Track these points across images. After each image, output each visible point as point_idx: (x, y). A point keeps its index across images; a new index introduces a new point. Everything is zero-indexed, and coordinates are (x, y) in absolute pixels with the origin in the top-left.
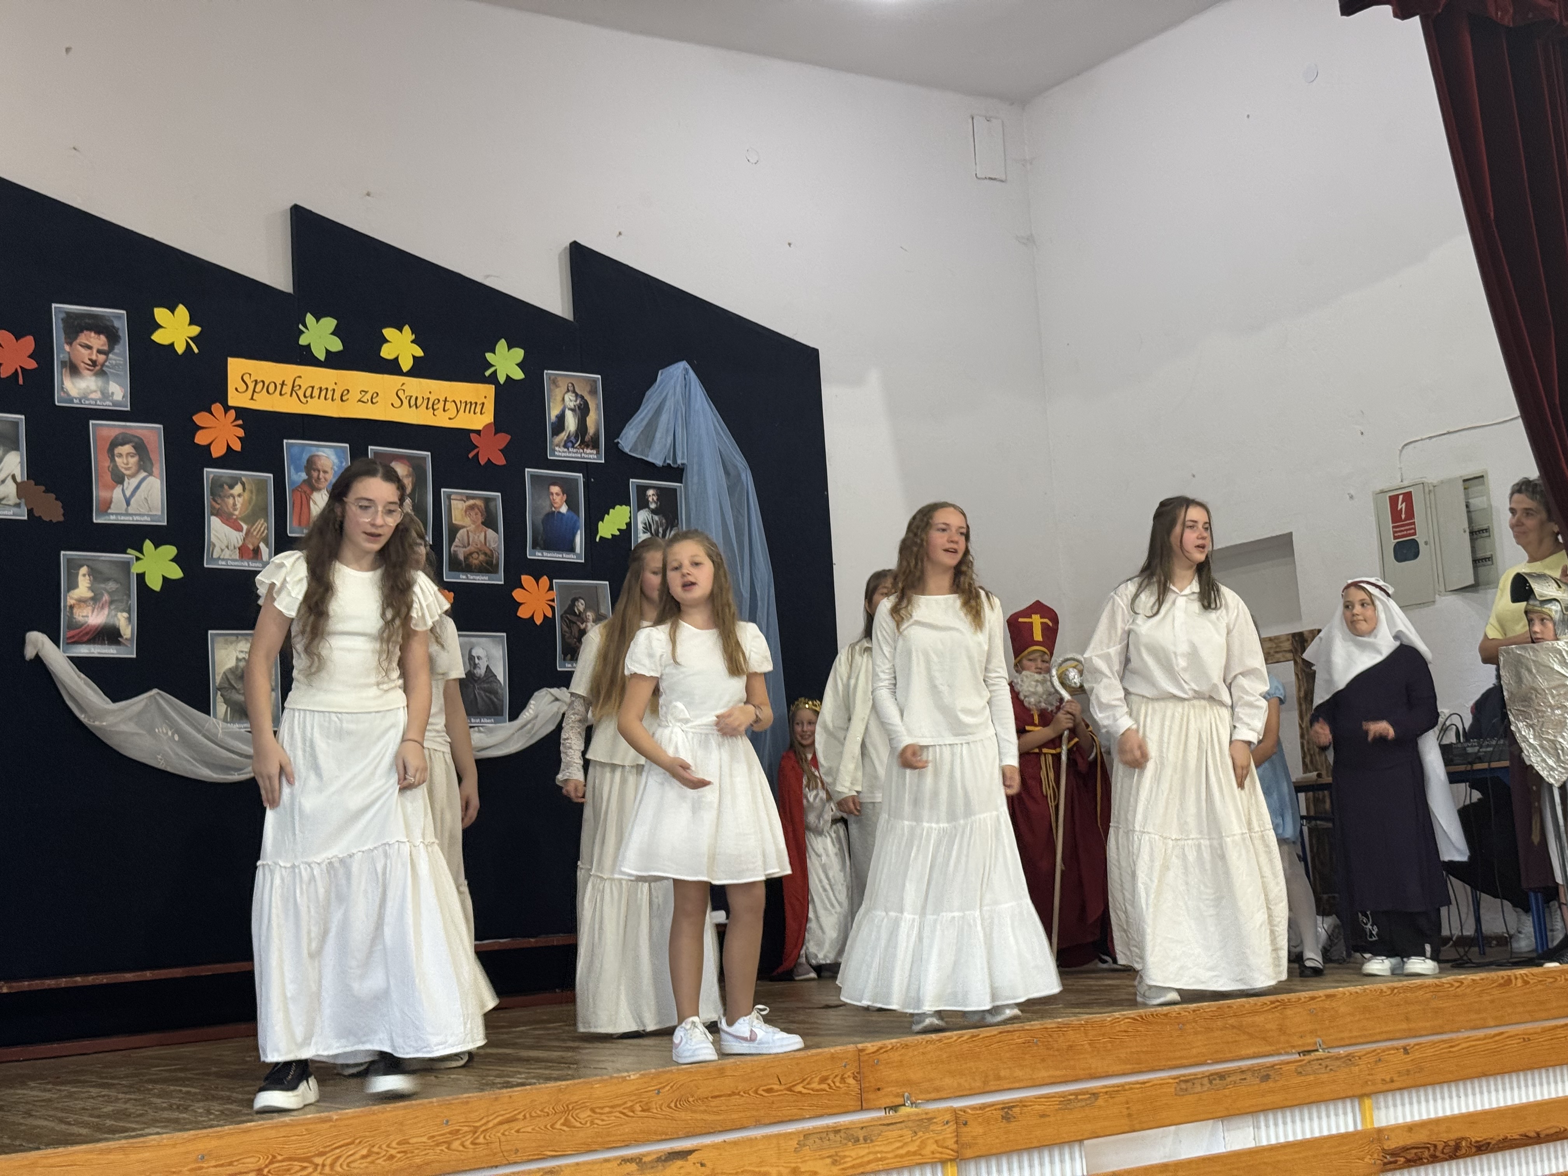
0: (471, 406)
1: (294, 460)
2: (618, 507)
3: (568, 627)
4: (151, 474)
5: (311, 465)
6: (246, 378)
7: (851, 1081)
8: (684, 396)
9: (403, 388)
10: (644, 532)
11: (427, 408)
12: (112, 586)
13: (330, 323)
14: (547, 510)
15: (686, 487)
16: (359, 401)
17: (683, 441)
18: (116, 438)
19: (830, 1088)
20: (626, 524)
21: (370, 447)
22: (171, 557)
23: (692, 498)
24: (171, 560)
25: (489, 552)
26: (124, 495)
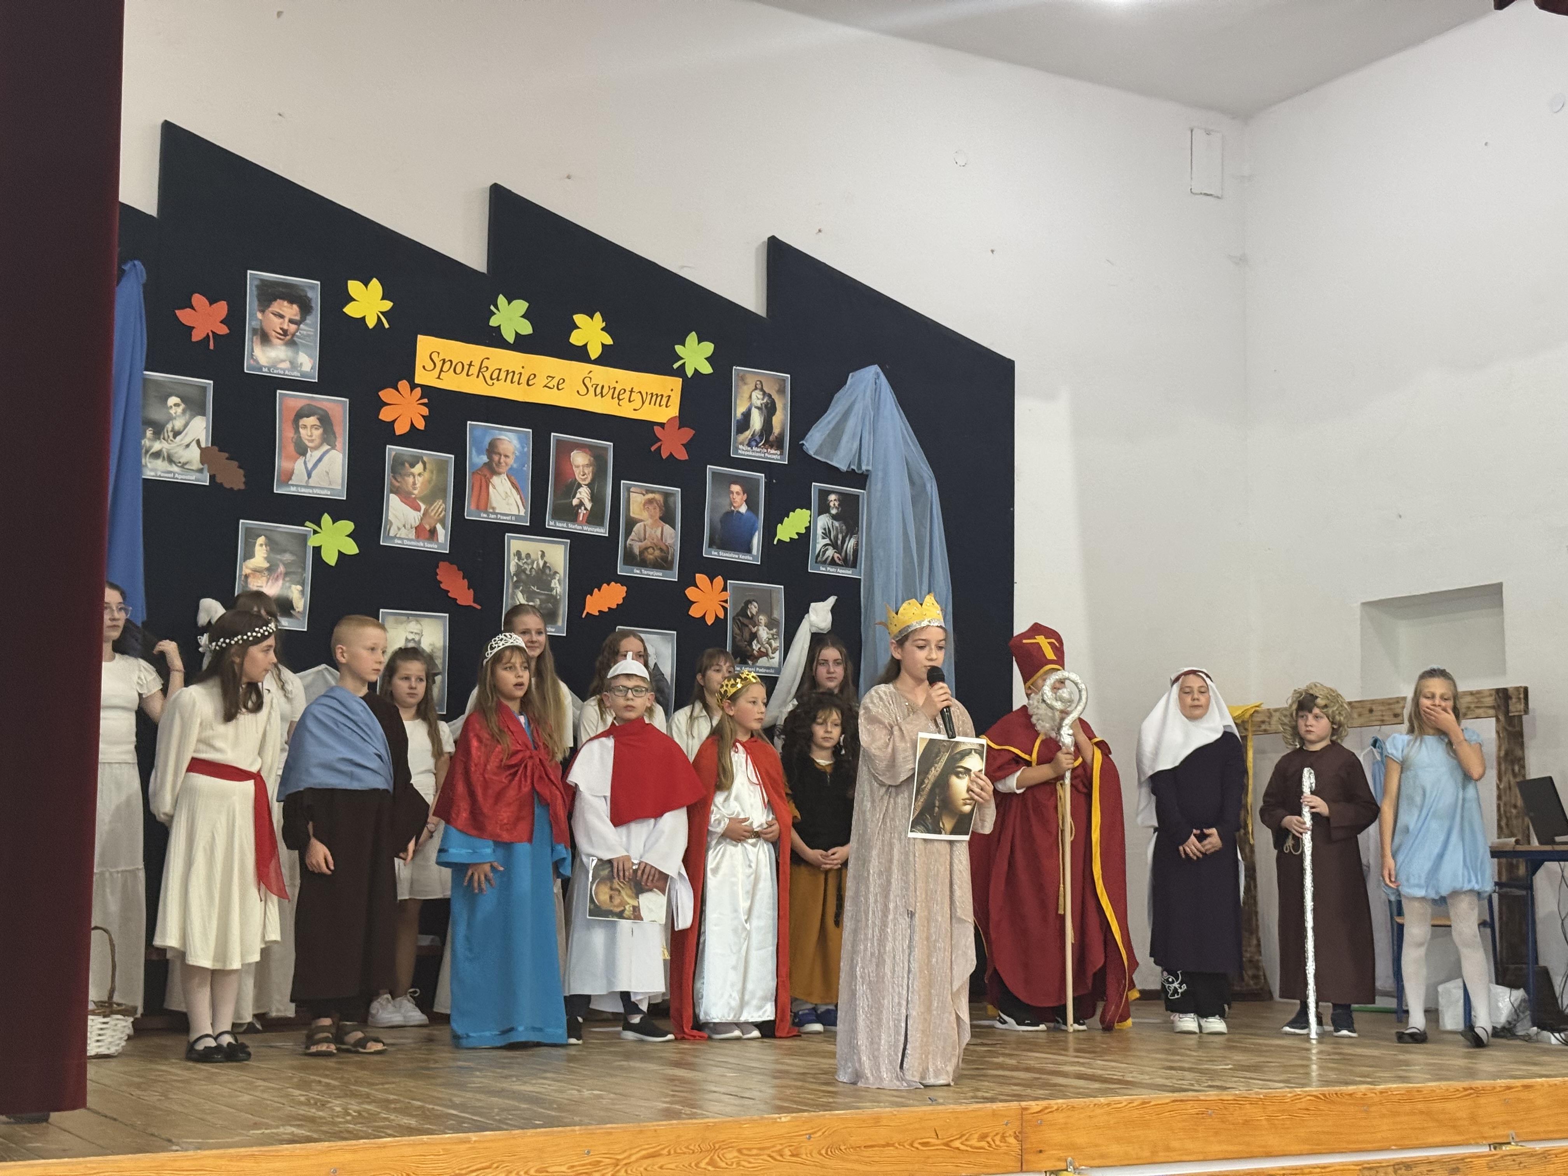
0: (657, 398)
1: (476, 443)
2: (798, 510)
3: (739, 629)
4: (333, 447)
5: (492, 449)
6: (434, 356)
7: (1012, 1140)
8: (873, 400)
9: (590, 375)
10: (823, 538)
11: (613, 398)
12: (288, 557)
13: (521, 306)
14: (727, 509)
15: (869, 493)
16: (545, 386)
17: (869, 446)
18: (302, 409)
19: (990, 1146)
20: (806, 528)
21: (553, 434)
22: (348, 533)
23: (875, 505)
24: (348, 536)
25: (664, 548)
26: (306, 468)
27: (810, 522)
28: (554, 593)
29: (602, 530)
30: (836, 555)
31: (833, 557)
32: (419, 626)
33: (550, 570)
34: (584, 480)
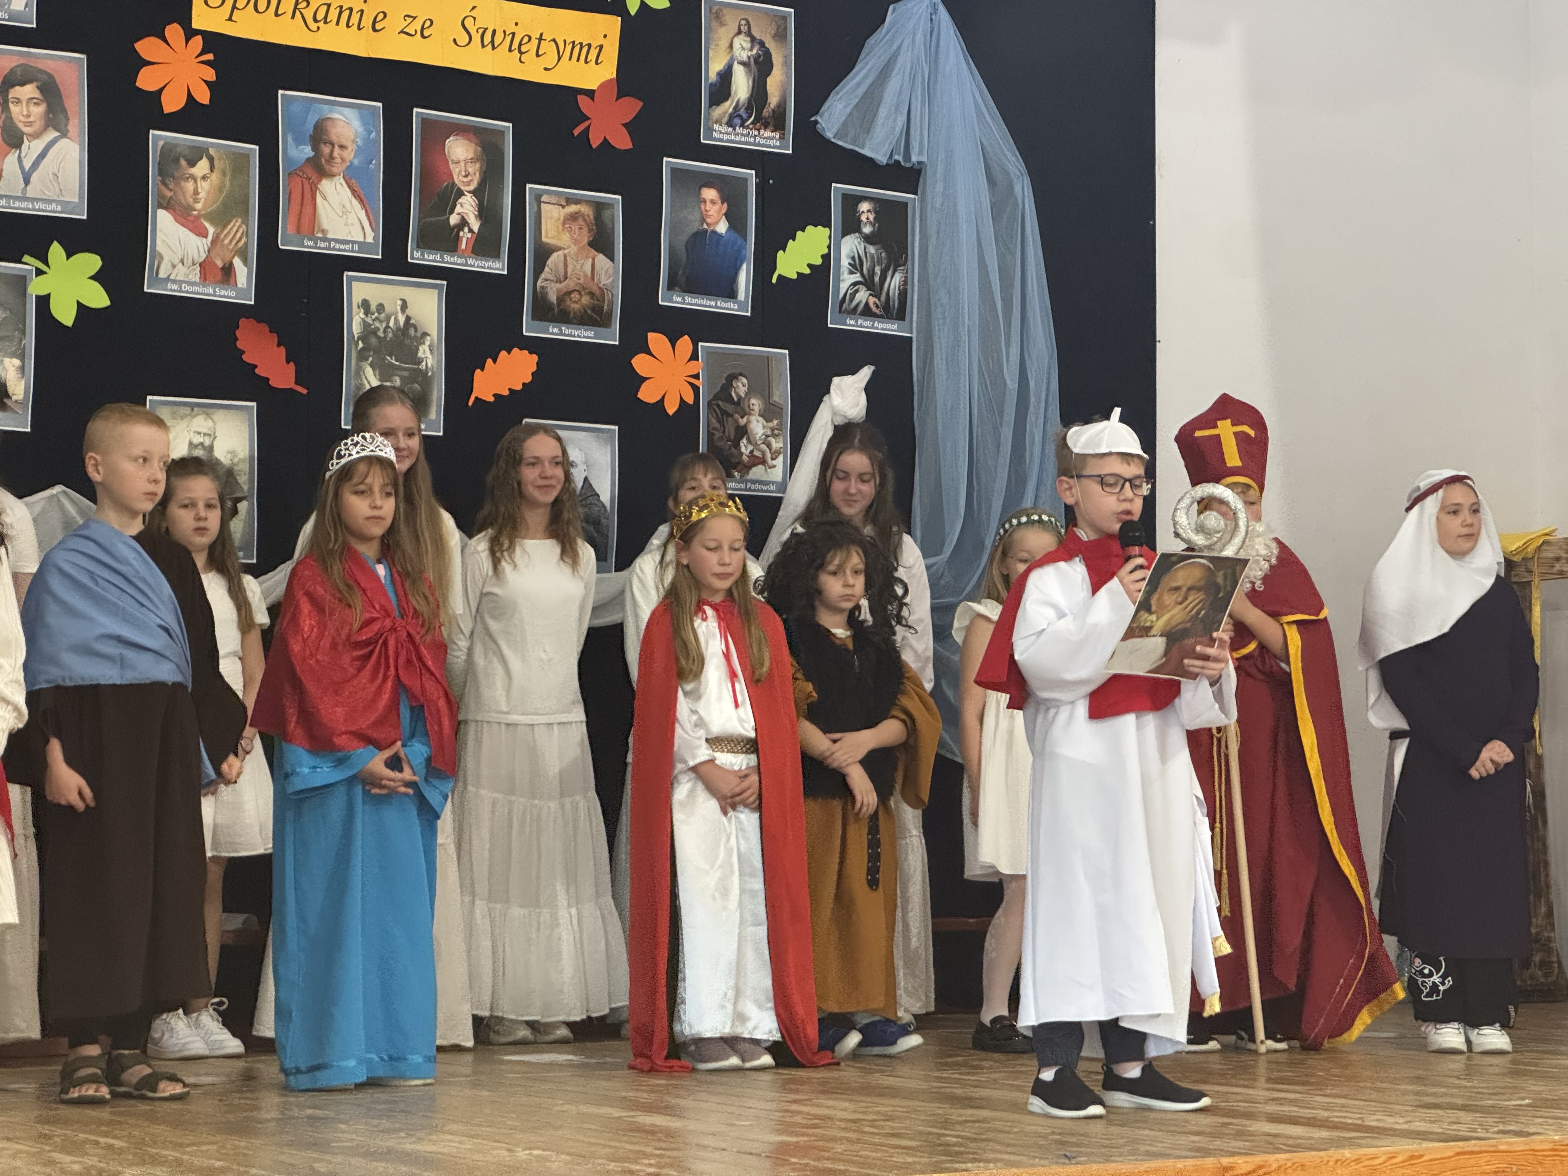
0: (581, 50)
1: (293, 125)
2: (810, 229)
3: (718, 421)
4: (64, 134)
5: (319, 135)
8: (927, 49)
9: (473, 13)
10: (851, 273)
11: (510, 50)
14: (695, 227)
15: (923, 201)
16: (402, 32)
17: (922, 123)
18: (13, 72)
20: (823, 256)
21: (415, 110)
22: (92, 273)
23: (933, 219)
24: (92, 278)
25: (598, 292)
26: (21, 167)
27: (829, 247)
28: (423, 366)
29: (498, 265)
30: (872, 300)
31: (867, 304)
32: (210, 423)
33: (416, 330)
34: (468, 184)
